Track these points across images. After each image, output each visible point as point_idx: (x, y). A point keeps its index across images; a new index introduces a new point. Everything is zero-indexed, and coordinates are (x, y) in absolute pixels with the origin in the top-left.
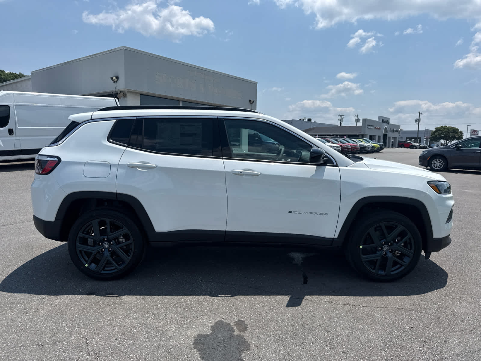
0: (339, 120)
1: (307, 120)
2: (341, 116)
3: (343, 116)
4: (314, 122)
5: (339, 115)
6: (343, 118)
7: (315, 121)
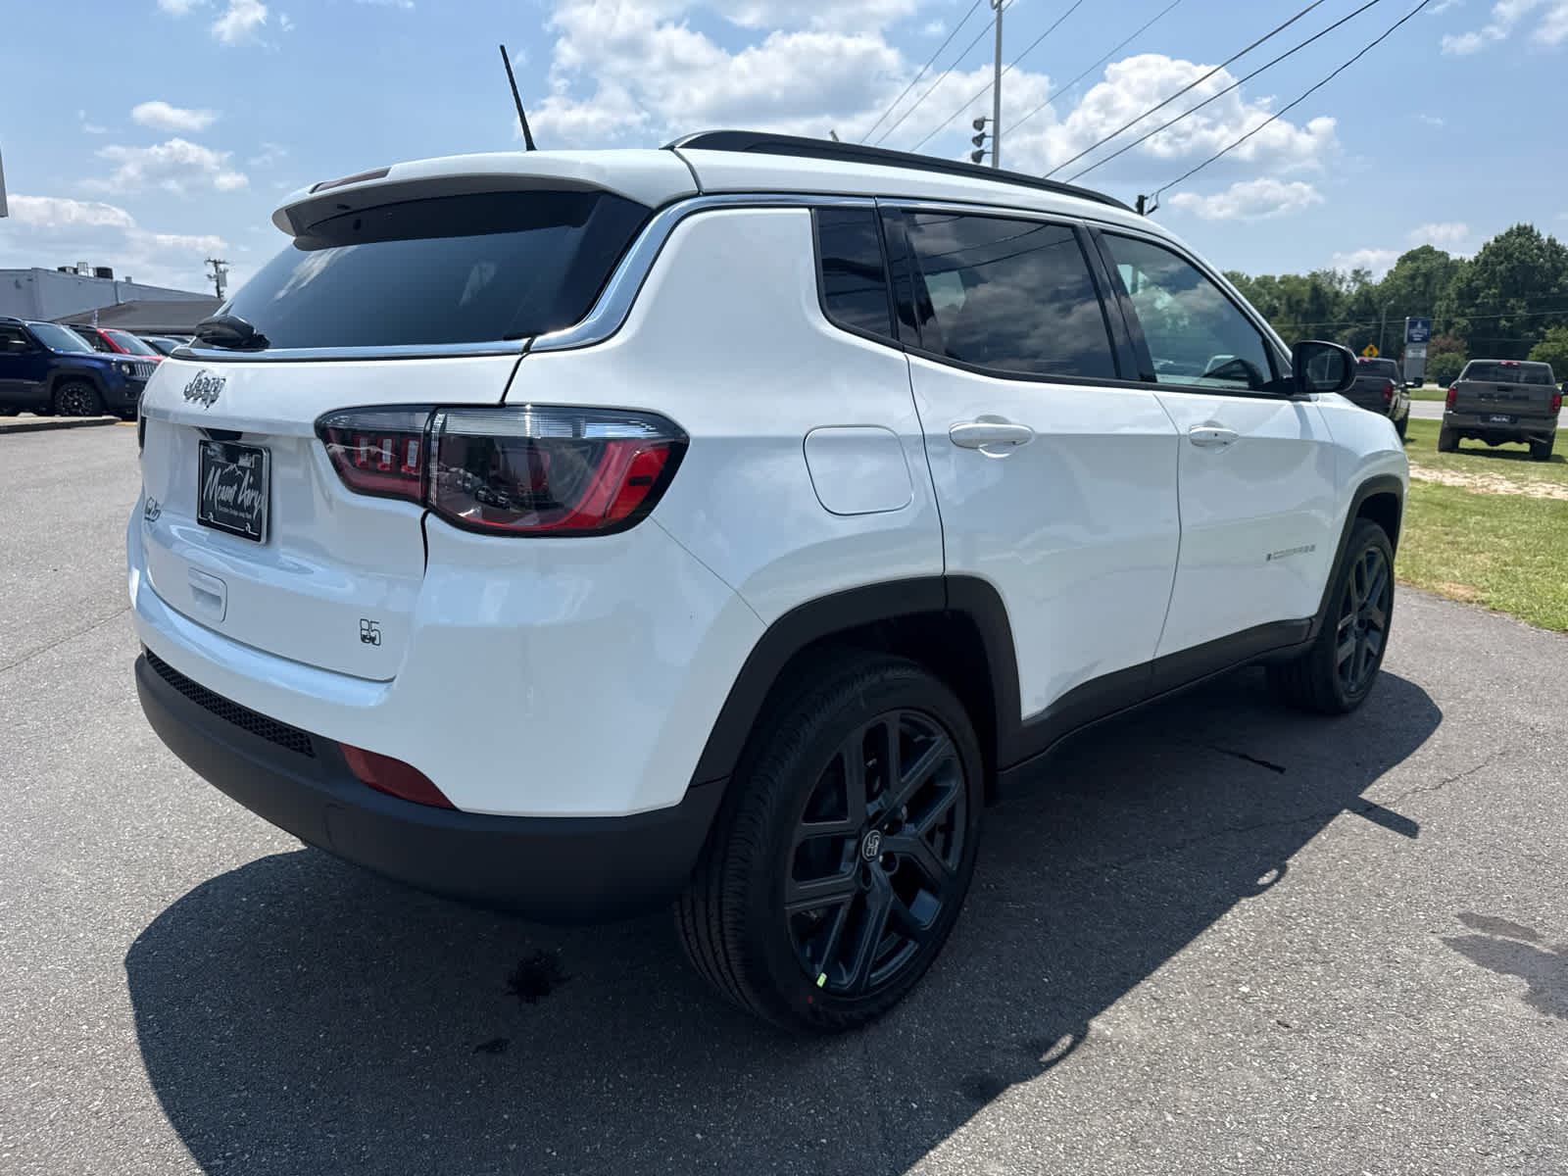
0: (209, 276)
1: (91, 274)
2: (216, 263)
3: (224, 263)
4: (124, 280)
5: (209, 261)
6: (225, 271)
7: (128, 279)
